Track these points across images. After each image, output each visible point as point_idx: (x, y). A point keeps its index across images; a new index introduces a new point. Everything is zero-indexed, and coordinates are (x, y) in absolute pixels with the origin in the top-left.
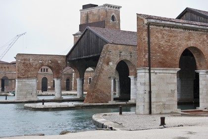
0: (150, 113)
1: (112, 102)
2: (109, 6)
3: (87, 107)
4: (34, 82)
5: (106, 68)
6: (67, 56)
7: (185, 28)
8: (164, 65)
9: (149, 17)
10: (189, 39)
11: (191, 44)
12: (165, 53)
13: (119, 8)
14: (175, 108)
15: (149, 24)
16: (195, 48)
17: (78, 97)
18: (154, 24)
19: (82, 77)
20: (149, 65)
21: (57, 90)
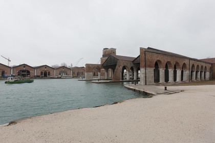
0: (146, 84)
4: (91, 73)
5: (119, 68)
6: (102, 65)
7: (157, 53)
8: (150, 66)
10: (157, 57)
11: (158, 59)
12: (150, 62)
14: (153, 83)
15: (145, 51)
17: (106, 78)
18: (147, 51)
19: (107, 72)
20: (145, 67)
21: (99, 76)
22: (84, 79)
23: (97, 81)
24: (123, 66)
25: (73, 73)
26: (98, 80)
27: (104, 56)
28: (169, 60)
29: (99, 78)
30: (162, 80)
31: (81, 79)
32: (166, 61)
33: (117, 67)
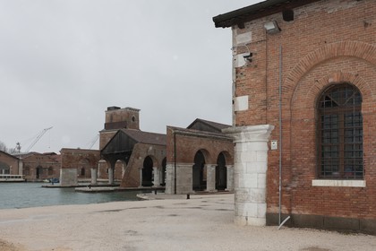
0: (175, 193)
1: (140, 187)
2: (130, 109)
3: (122, 190)
4: (75, 172)
5: (136, 161)
6: (102, 151)
7: (198, 136)
8: (184, 161)
9: (175, 129)
10: (201, 144)
11: (202, 146)
12: (185, 153)
13: (139, 110)
14: (191, 191)
15: (175, 133)
16: (204, 150)
17: (110, 183)
18: (178, 133)
19: (113, 168)
20: (175, 161)
21: (93, 177)
22: (55, 185)
23: (87, 189)
24: (145, 155)
25: (26, 169)
26: (90, 186)
27: (108, 126)
28: (225, 149)
29: (93, 182)
30: (210, 185)
31: (50, 185)
32: (219, 150)
33: (132, 157)
